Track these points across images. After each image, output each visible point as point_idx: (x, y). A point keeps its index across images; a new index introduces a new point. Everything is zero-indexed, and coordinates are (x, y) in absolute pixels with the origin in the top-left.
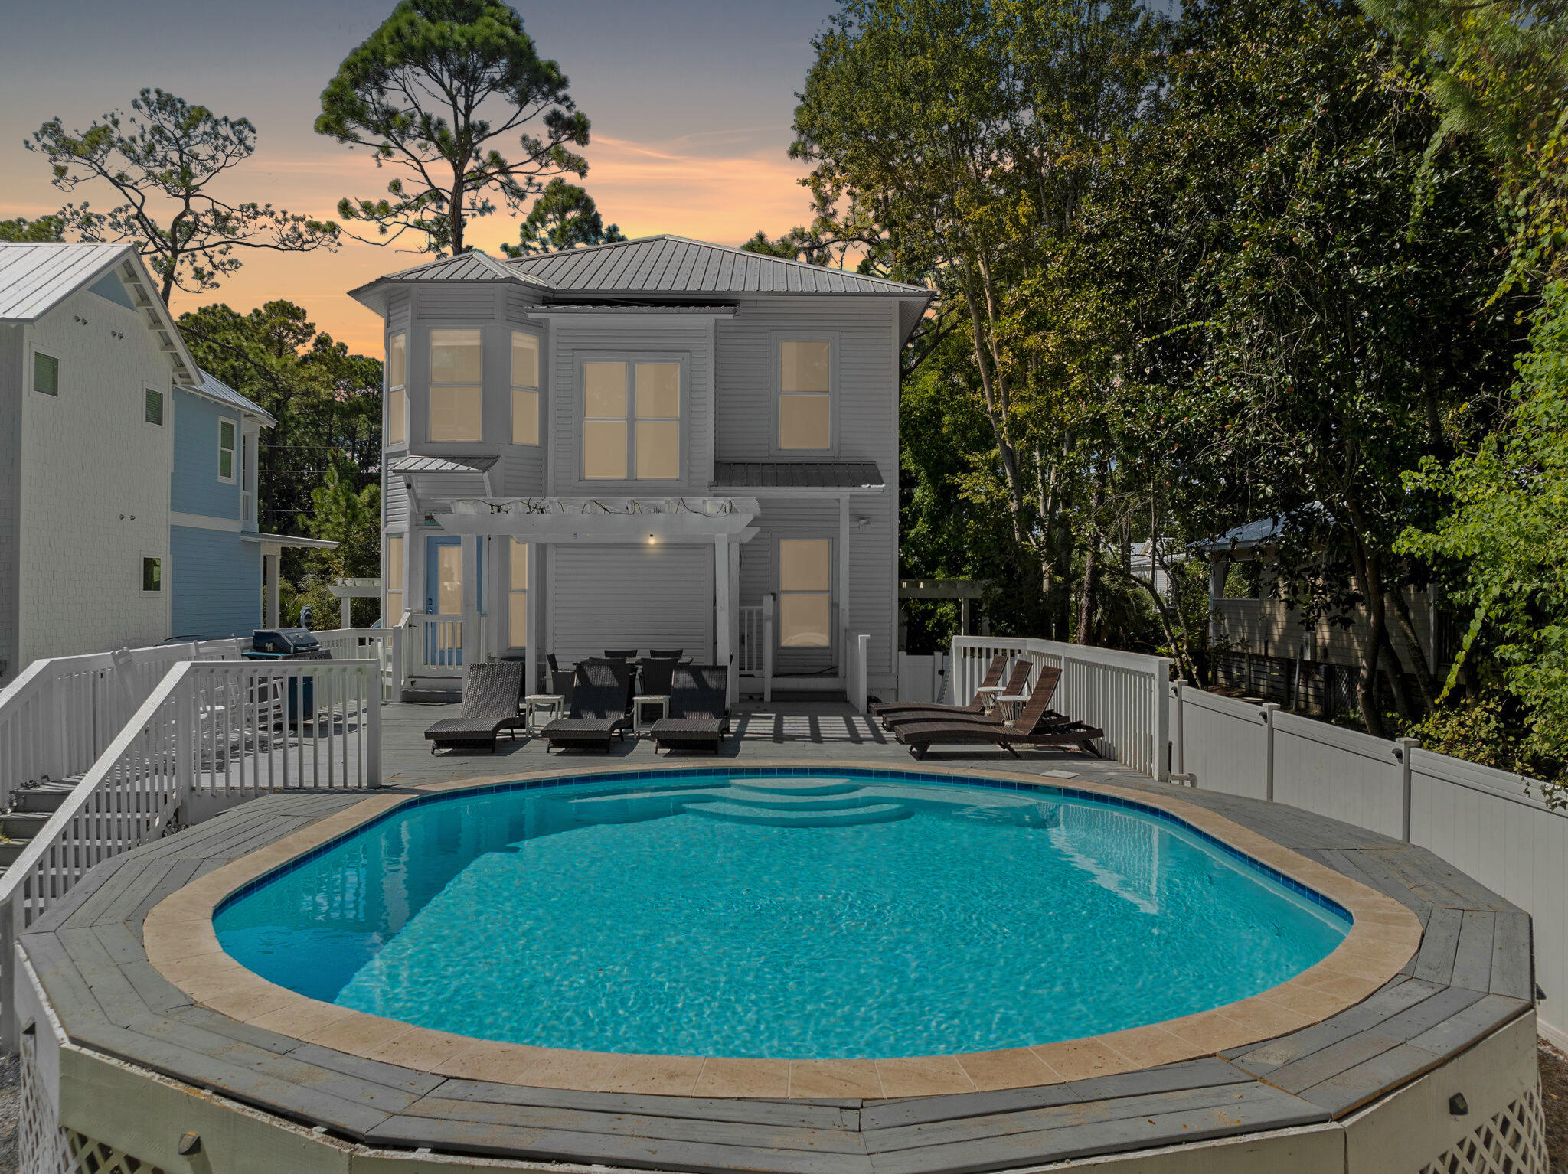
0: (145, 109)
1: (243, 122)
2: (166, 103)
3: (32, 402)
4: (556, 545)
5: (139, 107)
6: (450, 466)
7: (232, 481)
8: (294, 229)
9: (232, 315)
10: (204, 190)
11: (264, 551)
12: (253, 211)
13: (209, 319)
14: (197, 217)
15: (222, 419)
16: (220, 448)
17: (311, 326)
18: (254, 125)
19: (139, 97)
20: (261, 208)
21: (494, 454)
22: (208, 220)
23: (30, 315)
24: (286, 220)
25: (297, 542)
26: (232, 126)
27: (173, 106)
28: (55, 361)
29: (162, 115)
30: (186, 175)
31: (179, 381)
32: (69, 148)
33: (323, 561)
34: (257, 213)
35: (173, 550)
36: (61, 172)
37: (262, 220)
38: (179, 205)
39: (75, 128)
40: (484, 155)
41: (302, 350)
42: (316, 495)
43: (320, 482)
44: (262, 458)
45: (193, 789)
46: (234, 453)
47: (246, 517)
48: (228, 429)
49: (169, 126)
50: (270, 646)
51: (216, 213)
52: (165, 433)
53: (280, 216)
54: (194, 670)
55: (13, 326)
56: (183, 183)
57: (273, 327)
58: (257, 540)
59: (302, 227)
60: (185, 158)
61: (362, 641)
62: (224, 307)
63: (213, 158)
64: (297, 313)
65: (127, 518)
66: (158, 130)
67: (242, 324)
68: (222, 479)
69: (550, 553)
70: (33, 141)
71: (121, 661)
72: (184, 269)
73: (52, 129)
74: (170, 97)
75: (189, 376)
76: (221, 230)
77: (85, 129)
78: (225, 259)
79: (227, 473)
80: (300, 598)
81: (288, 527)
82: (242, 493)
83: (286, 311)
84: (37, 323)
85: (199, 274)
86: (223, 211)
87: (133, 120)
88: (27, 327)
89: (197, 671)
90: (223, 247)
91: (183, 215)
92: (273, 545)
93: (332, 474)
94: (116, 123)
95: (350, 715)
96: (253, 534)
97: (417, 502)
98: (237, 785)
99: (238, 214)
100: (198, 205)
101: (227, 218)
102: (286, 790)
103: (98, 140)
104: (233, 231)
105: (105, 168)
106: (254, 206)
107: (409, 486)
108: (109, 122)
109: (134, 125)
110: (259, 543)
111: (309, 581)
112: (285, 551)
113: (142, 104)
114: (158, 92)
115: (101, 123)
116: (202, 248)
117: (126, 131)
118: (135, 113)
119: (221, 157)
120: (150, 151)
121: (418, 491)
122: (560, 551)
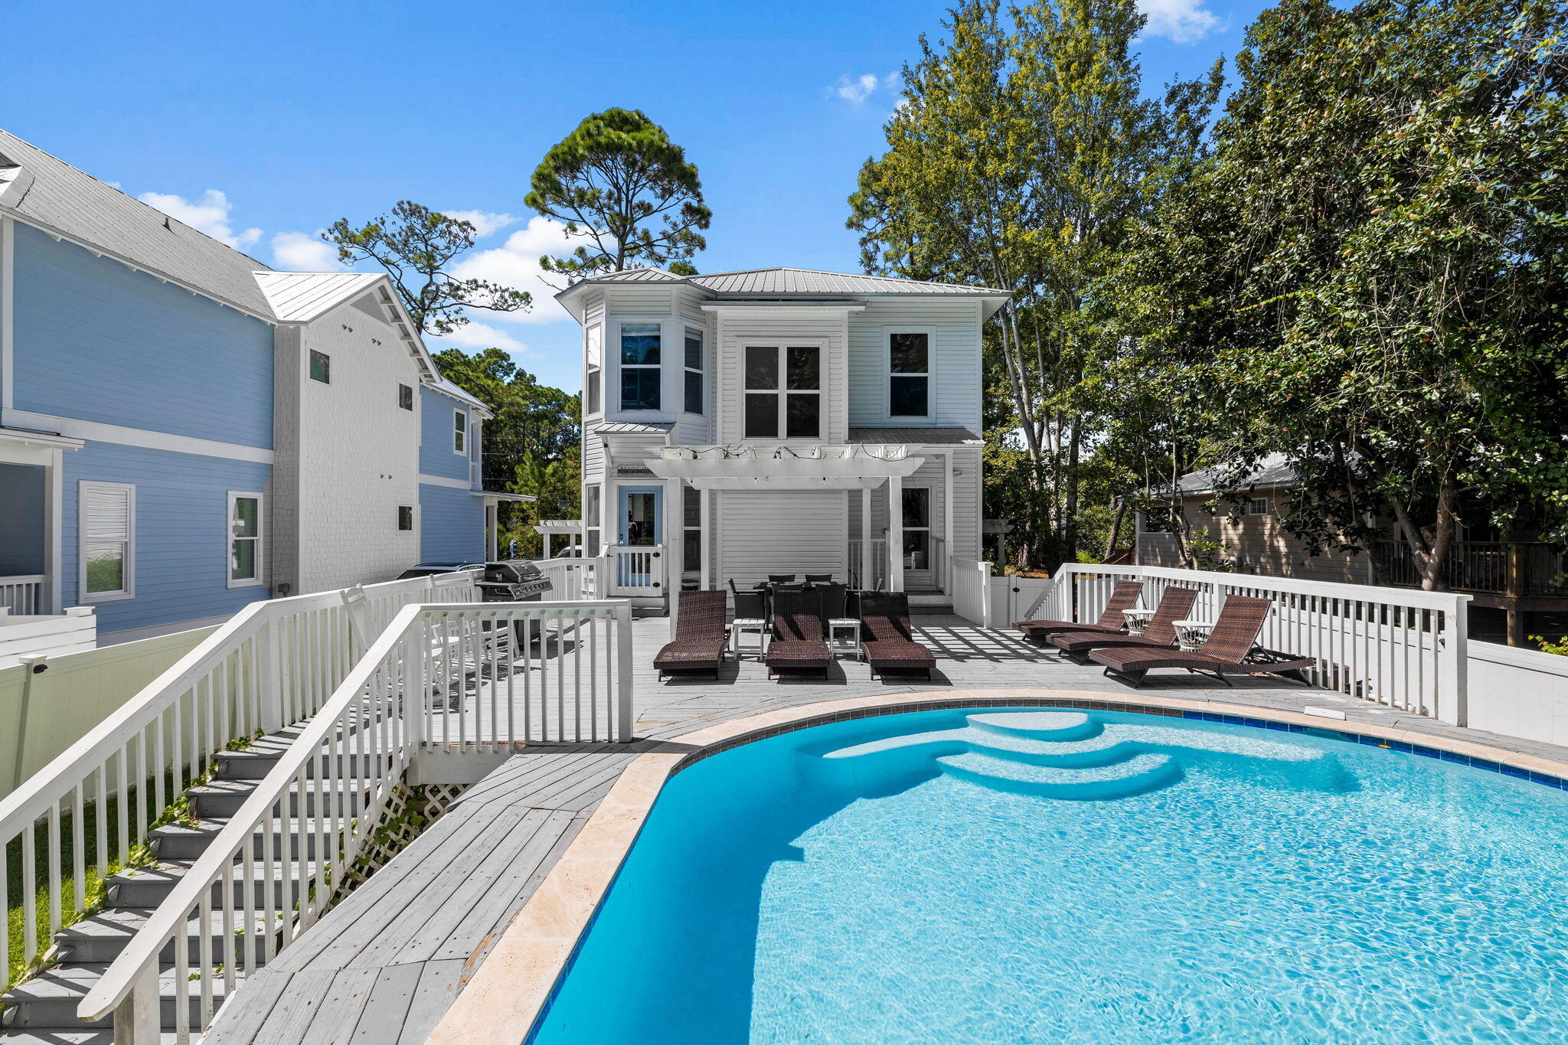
0: (402, 215)
1: (465, 223)
2: (415, 211)
3: (308, 386)
4: (723, 491)
5: (397, 214)
6: (640, 428)
7: (464, 453)
8: (502, 297)
9: (462, 356)
10: (443, 269)
11: (486, 503)
12: (475, 284)
13: (448, 358)
14: (437, 288)
15: (456, 410)
16: (455, 431)
17: (513, 364)
18: (473, 225)
19: (397, 207)
20: (480, 283)
21: (672, 421)
22: (446, 289)
23: (305, 318)
24: (496, 290)
25: (508, 498)
26: (460, 226)
27: (420, 212)
28: (327, 357)
29: (414, 219)
30: (430, 257)
31: (424, 380)
32: (352, 239)
33: (523, 511)
34: (478, 286)
35: (421, 502)
36: (345, 254)
37: (481, 290)
38: (426, 279)
39: (357, 226)
40: (639, 231)
41: (507, 380)
42: (518, 469)
43: (520, 461)
44: (484, 446)
45: (424, 744)
46: (465, 435)
47: (473, 480)
48: (460, 419)
49: (418, 227)
50: (499, 577)
51: (451, 285)
52: (413, 419)
53: (493, 288)
54: (426, 612)
55: (291, 327)
56: (430, 263)
57: (489, 363)
58: (481, 494)
59: (506, 295)
60: (429, 248)
61: (569, 568)
62: (457, 350)
63: (448, 248)
64: (504, 357)
65: (386, 477)
66: (411, 228)
67: (469, 361)
68: (456, 452)
69: (720, 499)
70: (328, 235)
71: (351, 600)
72: (430, 321)
73: (342, 226)
74: (417, 206)
75: (431, 376)
76: (454, 297)
77: (362, 226)
78: (459, 317)
79: (459, 447)
80: (509, 535)
81: (501, 488)
82: (471, 463)
83: (497, 355)
84: (310, 325)
85: (439, 324)
86: (456, 284)
87: (394, 223)
88: (303, 328)
89: (428, 615)
90: (456, 308)
91: (428, 285)
92: (493, 499)
93: (528, 456)
94: (383, 223)
95: (566, 631)
96: (479, 491)
97: (612, 459)
98: (473, 739)
99: (464, 286)
100: (439, 279)
101: (458, 288)
102: (531, 747)
103: (371, 234)
104: (462, 297)
105: (375, 251)
106: (476, 281)
107: (606, 446)
108: (378, 222)
109: (395, 226)
110: (483, 497)
111: (515, 522)
112: (500, 503)
113: (399, 211)
114: (409, 203)
115: (373, 223)
116: (442, 308)
117: (389, 229)
118: (395, 218)
119: (453, 248)
120: (406, 243)
121: (612, 450)
122: (726, 496)
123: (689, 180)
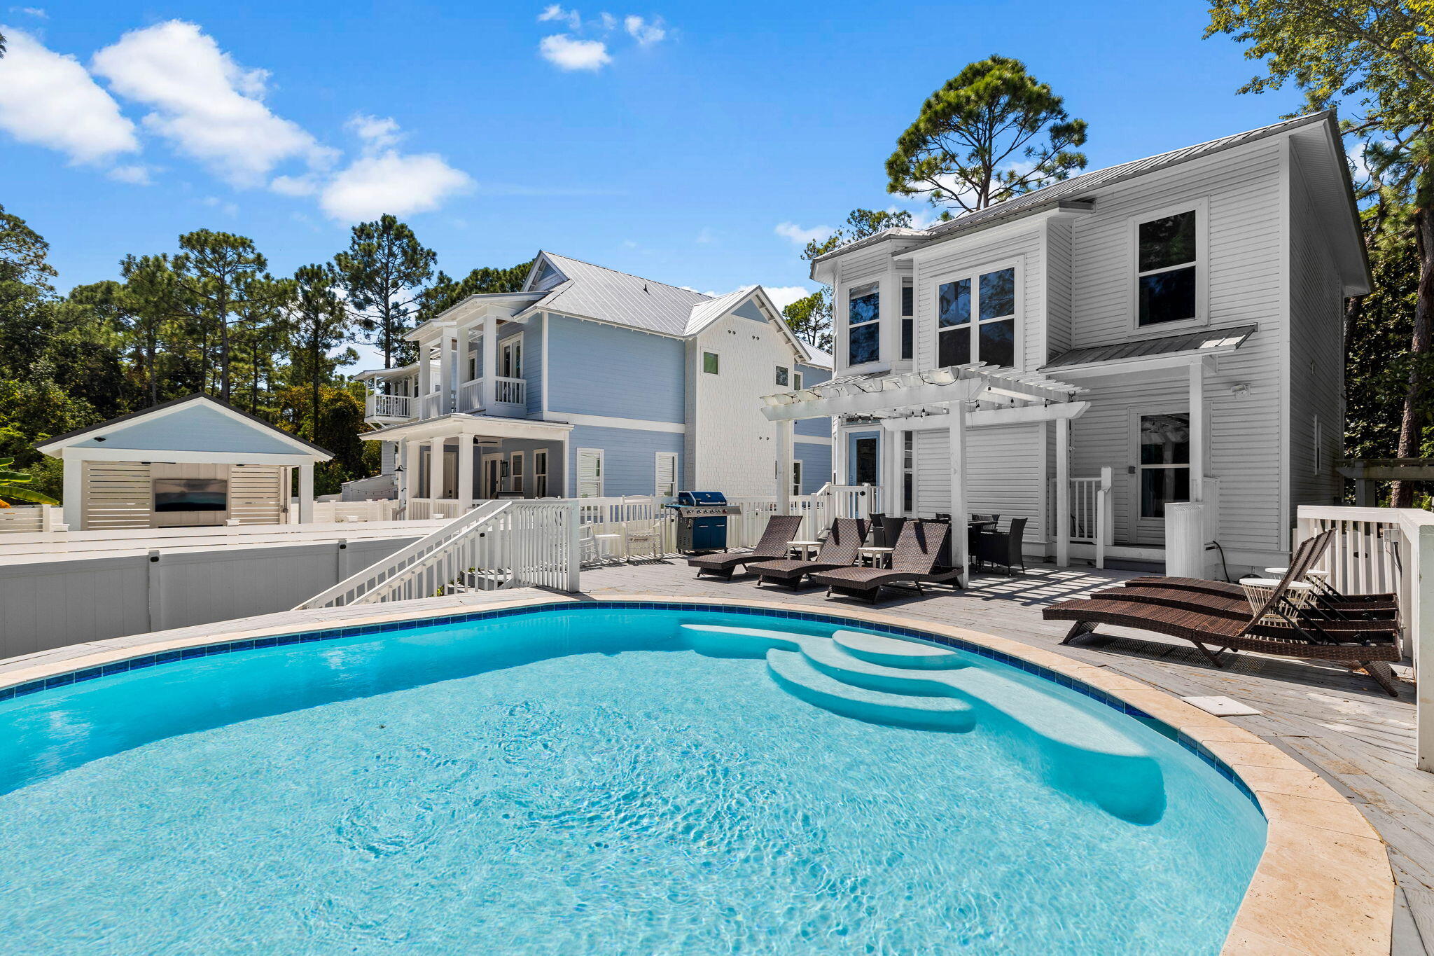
3: (700, 380)
21: (891, 368)
28: (717, 356)
31: (798, 360)
55: (691, 339)
65: (764, 439)
75: (802, 357)
88: (698, 339)
122: (922, 436)
123: (1054, 106)
